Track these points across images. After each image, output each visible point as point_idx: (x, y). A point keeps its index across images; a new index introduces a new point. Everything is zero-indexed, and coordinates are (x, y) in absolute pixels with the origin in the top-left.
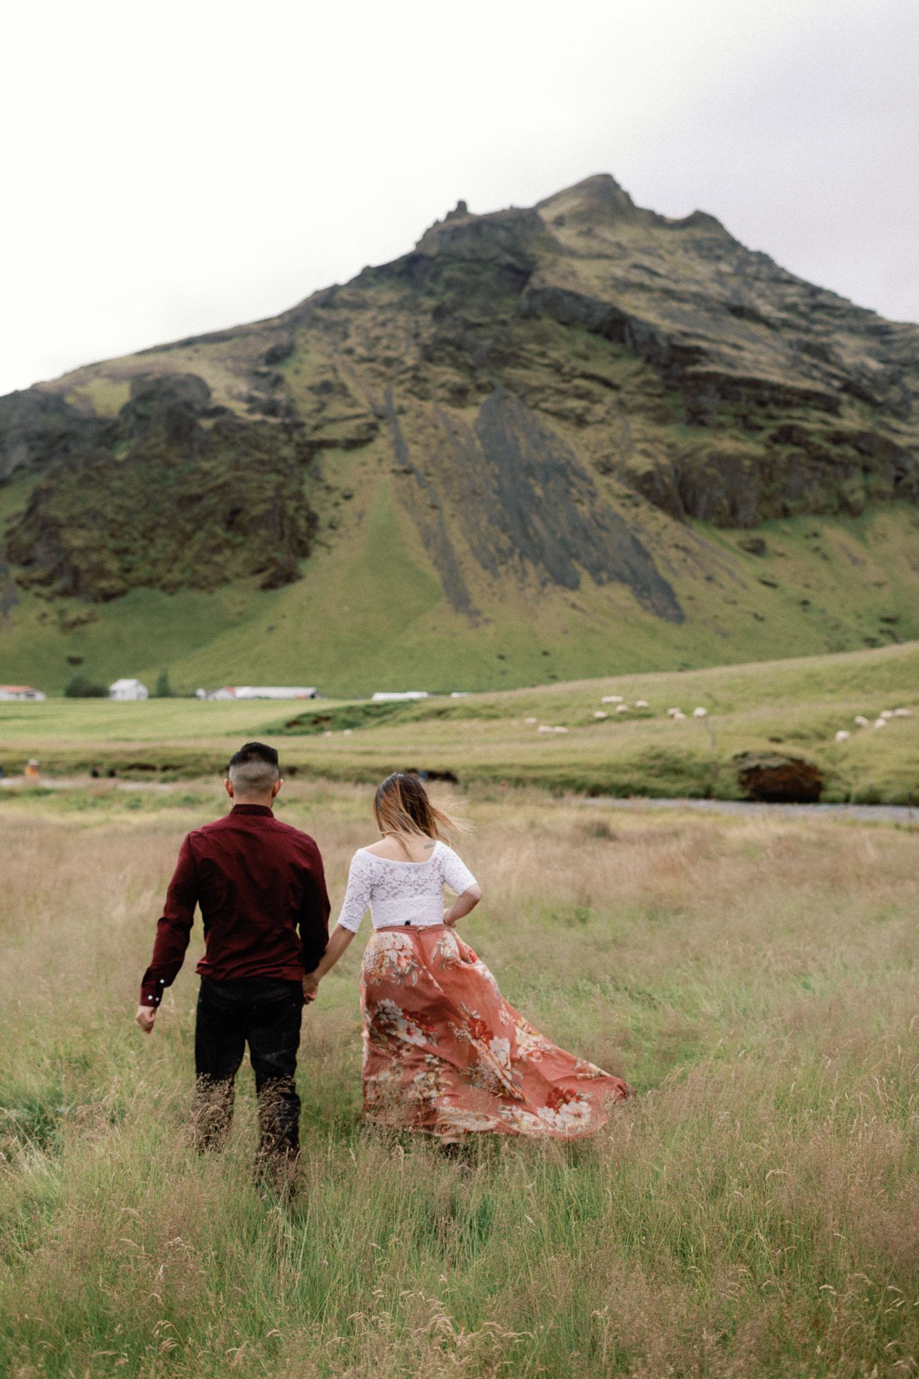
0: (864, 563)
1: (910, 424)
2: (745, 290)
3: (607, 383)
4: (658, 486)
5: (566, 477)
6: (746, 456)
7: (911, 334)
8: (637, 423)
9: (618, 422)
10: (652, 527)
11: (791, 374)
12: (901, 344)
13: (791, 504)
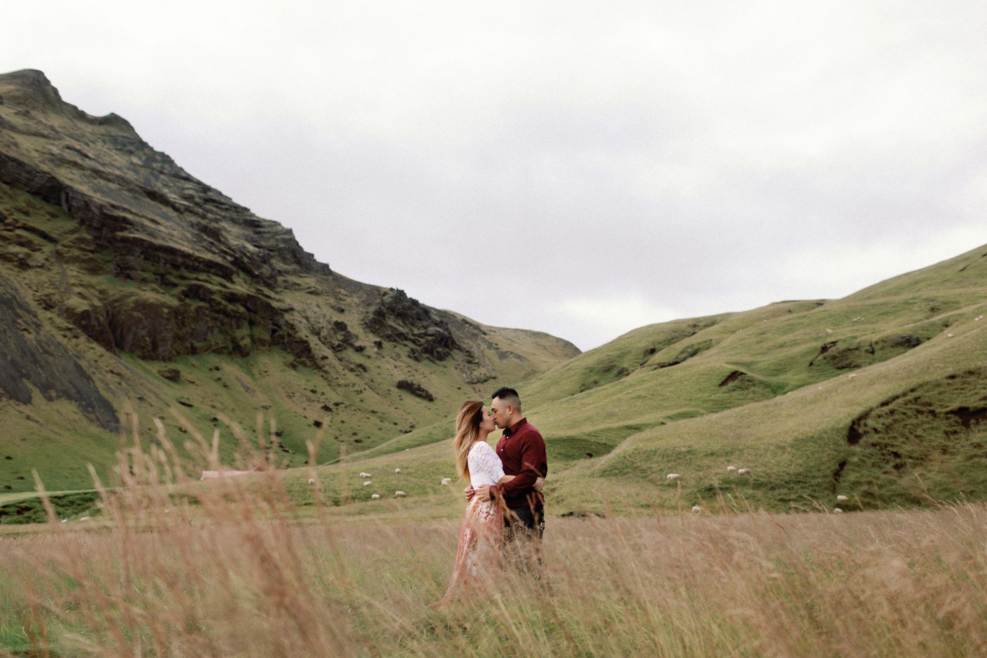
0: (254, 391)
1: (277, 293)
2: (153, 180)
3: (45, 236)
4: (94, 323)
5: (13, 309)
6: (163, 305)
7: (274, 229)
8: (73, 271)
9: (56, 269)
10: (90, 355)
11: (198, 247)
12: (269, 235)
13: (197, 344)
